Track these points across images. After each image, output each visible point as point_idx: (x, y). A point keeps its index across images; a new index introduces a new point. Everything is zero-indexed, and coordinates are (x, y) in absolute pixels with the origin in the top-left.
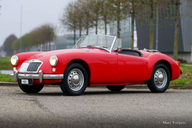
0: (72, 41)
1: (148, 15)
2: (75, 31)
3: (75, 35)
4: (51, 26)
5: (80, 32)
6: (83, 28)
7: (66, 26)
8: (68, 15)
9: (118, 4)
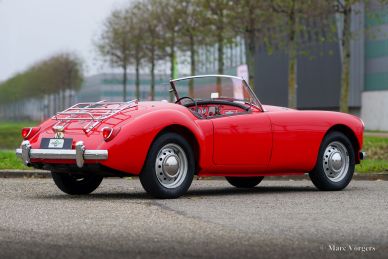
0: (120, 88)
1: (285, 34)
2: (125, 68)
3: (125, 75)
4: (72, 58)
5: (137, 70)
6: (142, 61)
7: (108, 58)
8: (111, 35)
9: (219, 12)
